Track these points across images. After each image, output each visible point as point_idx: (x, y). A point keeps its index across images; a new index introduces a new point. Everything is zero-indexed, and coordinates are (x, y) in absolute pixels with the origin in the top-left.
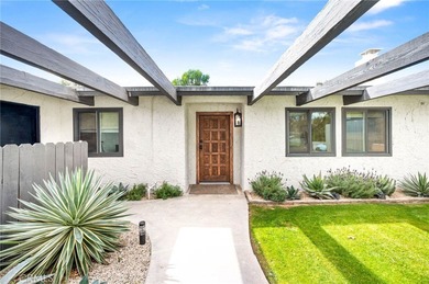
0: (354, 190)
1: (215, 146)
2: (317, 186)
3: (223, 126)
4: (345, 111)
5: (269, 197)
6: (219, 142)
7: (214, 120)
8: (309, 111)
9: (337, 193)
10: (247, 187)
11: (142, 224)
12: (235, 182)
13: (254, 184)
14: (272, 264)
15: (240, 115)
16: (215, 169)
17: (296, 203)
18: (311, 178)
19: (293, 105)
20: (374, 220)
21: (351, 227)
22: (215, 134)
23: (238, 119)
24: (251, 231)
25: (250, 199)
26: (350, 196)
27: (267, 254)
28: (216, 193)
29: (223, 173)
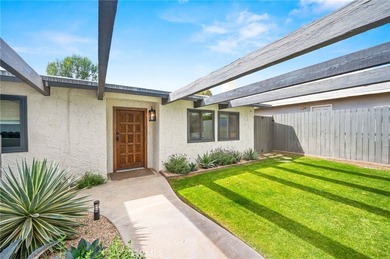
0: (225, 161)
1: (131, 137)
2: (206, 161)
3: (138, 120)
4: (219, 113)
5: (180, 172)
6: (135, 133)
7: (130, 115)
8: (200, 112)
9: (217, 163)
10: (161, 168)
11: (96, 203)
12: (149, 166)
13: (166, 164)
14: (196, 204)
15: (154, 112)
16: (131, 157)
17: (196, 173)
18: (202, 156)
19: (192, 107)
20: (235, 174)
21: (226, 179)
22: (130, 127)
23: (152, 115)
24: (176, 193)
25: (167, 175)
26: (222, 164)
27: (191, 201)
28: (136, 176)
29: (138, 160)
